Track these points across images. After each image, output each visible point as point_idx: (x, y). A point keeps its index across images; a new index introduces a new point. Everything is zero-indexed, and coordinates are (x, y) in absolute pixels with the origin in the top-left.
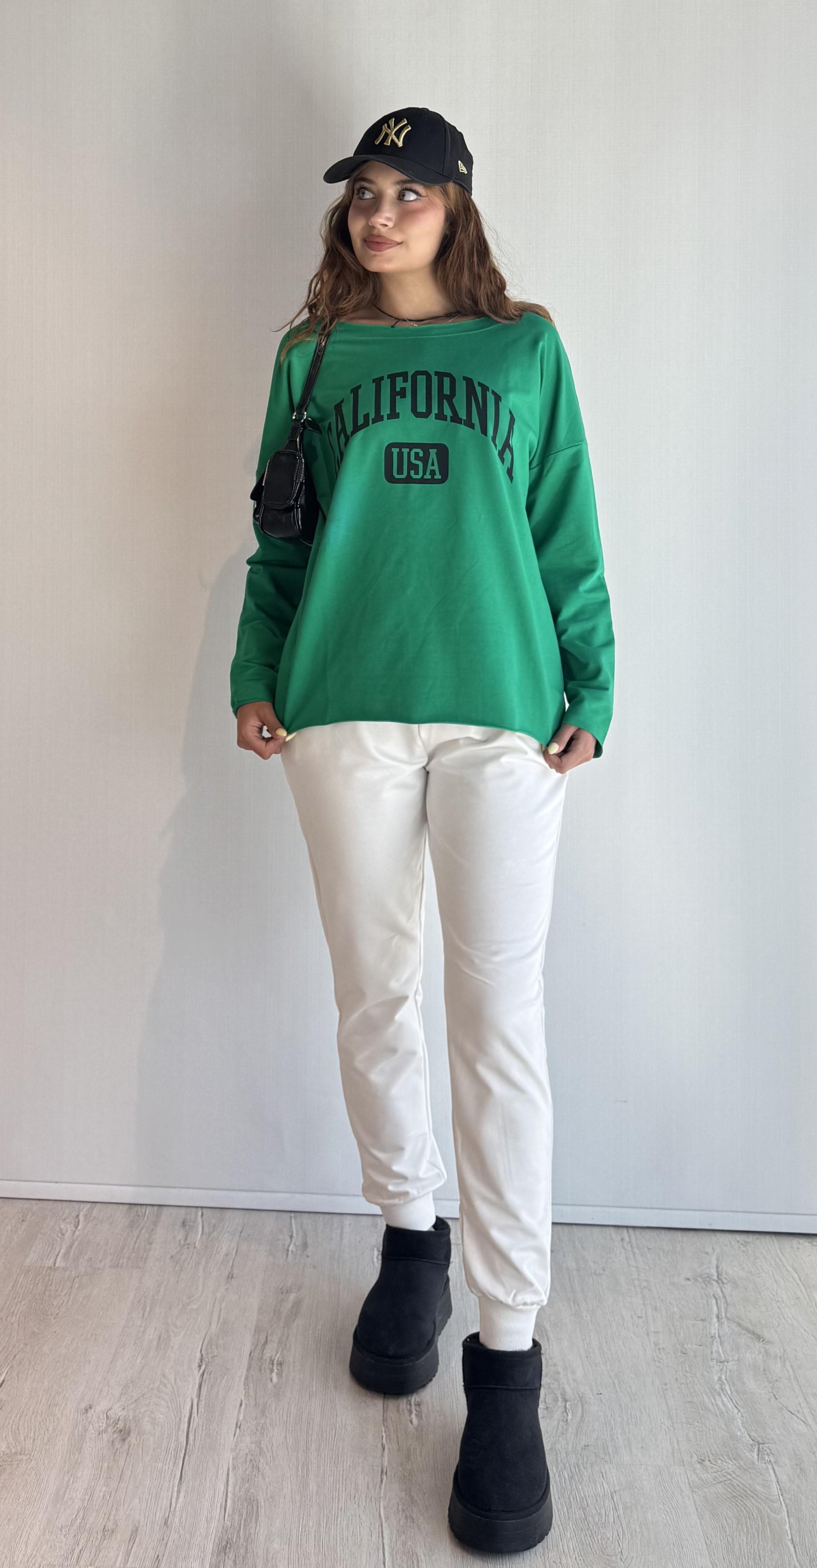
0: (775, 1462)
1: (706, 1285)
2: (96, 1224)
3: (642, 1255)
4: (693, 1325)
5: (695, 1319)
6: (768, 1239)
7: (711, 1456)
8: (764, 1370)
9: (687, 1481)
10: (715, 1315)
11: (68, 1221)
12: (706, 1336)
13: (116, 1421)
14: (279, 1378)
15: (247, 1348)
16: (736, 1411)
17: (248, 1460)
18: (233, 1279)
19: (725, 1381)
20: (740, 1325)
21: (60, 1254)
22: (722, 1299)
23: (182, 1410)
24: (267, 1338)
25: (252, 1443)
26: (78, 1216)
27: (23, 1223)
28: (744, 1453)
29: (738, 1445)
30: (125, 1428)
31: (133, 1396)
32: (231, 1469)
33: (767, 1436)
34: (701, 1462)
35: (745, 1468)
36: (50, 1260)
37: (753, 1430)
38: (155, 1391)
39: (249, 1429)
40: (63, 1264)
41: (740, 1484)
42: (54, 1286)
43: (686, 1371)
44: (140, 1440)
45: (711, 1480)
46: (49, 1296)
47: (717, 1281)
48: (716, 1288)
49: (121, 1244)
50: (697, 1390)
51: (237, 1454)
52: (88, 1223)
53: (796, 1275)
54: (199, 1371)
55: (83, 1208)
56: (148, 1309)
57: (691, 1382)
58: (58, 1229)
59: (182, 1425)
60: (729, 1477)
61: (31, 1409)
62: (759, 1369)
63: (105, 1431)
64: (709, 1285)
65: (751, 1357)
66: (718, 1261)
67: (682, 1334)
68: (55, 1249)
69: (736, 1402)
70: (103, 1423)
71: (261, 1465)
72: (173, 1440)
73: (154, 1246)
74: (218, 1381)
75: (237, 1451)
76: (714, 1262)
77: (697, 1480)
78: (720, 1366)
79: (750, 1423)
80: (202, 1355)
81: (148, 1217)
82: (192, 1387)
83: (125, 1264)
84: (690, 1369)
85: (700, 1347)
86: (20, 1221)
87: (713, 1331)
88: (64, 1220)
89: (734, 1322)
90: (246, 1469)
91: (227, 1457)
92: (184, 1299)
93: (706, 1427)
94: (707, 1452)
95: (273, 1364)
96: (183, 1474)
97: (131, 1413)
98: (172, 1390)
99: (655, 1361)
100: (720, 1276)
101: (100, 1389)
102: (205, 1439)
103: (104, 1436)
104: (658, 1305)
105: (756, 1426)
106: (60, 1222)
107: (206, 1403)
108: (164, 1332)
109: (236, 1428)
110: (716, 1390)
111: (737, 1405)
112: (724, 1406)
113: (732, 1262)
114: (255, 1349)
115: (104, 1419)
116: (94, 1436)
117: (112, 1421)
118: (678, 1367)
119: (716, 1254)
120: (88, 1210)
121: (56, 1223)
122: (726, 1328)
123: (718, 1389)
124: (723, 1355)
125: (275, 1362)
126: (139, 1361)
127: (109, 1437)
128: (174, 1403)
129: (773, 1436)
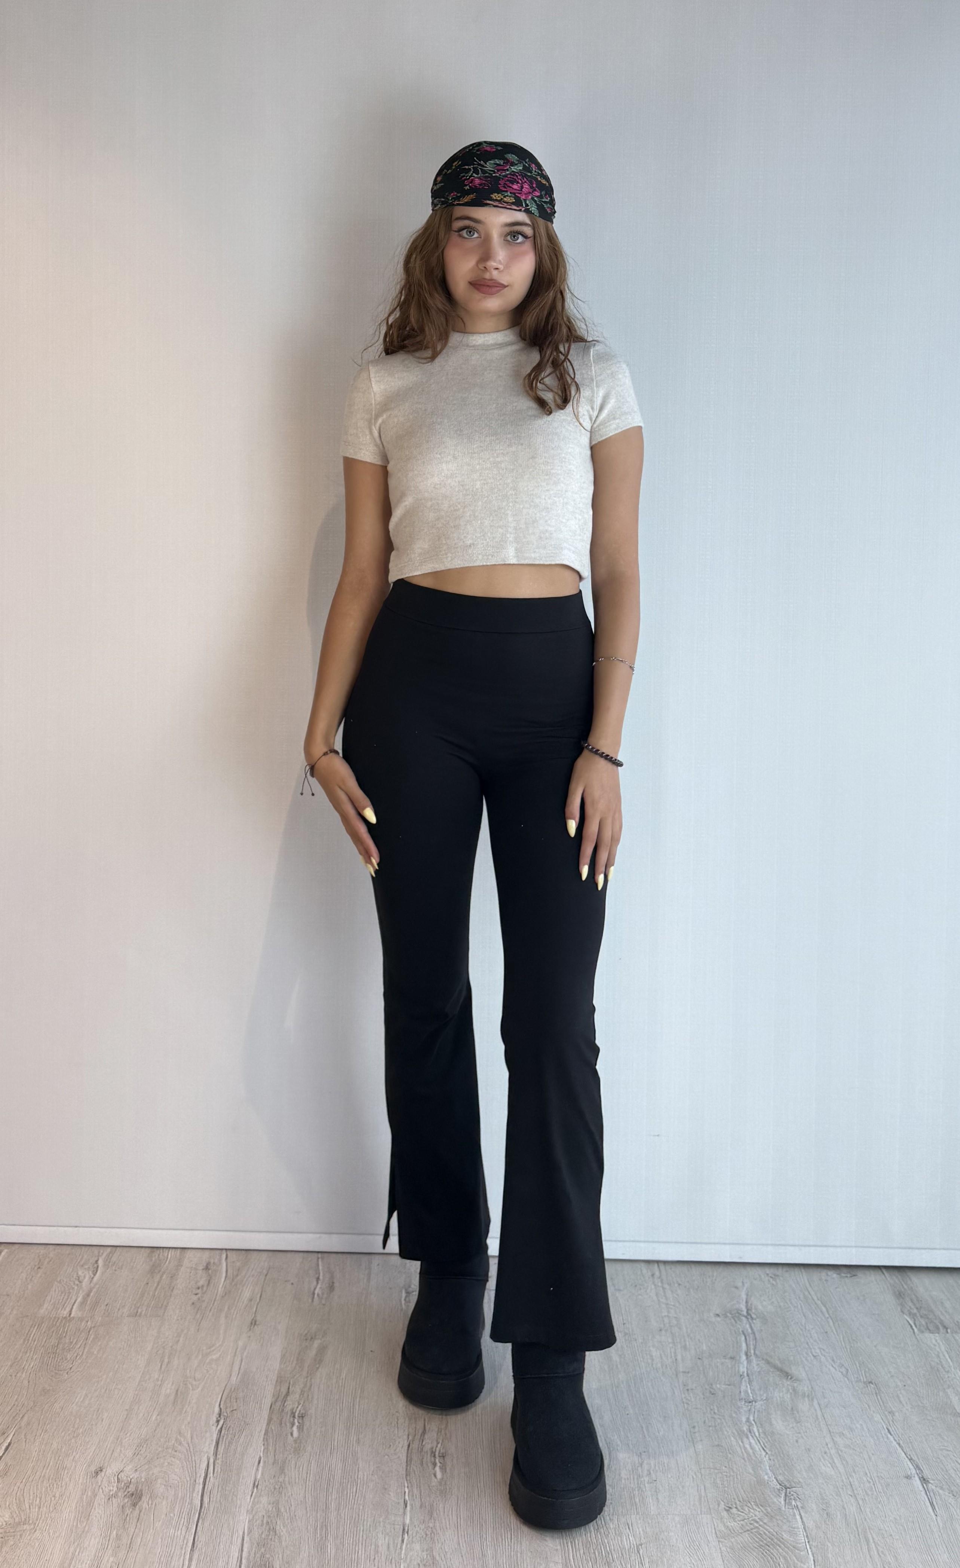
0: (802, 1507)
1: (735, 1320)
2: (115, 1270)
3: (672, 1292)
4: (722, 1364)
5: (724, 1357)
6: (797, 1272)
7: (738, 1502)
8: (792, 1409)
9: (714, 1531)
10: (743, 1352)
11: (87, 1267)
12: (735, 1375)
13: (128, 1485)
14: (299, 1433)
15: (268, 1401)
16: (765, 1453)
17: (265, 1522)
18: (256, 1327)
19: (753, 1422)
20: (768, 1362)
21: (77, 1303)
22: (751, 1336)
23: (197, 1470)
24: (289, 1388)
25: (270, 1504)
26: (97, 1262)
27: (39, 1270)
28: (772, 1499)
29: (766, 1491)
30: (137, 1490)
31: (147, 1456)
32: (246, 1531)
33: (795, 1480)
34: (728, 1509)
35: (773, 1514)
36: (65, 1309)
37: (780, 1474)
38: (170, 1451)
39: (267, 1489)
40: (80, 1314)
41: (767, 1532)
42: (68, 1337)
43: (715, 1413)
44: (152, 1504)
45: (738, 1529)
46: (63, 1349)
47: (746, 1317)
48: (745, 1324)
49: (140, 1291)
50: (726, 1433)
51: (253, 1516)
52: (108, 1269)
53: (824, 1309)
54: (217, 1426)
55: (103, 1253)
56: (166, 1360)
57: (718, 1424)
58: (75, 1276)
59: (197, 1486)
60: (756, 1525)
61: (38, 1473)
62: (787, 1409)
63: (115, 1496)
64: (738, 1322)
65: (780, 1397)
66: (747, 1295)
67: (711, 1373)
68: (71, 1297)
69: (764, 1444)
70: (113, 1487)
71: (278, 1528)
72: (187, 1504)
73: (175, 1292)
74: (236, 1437)
75: (254, 1512)
76: (744, 1297)
77: (723, 1529)
78: (748, 1406)
79: (778, 1466)
80: (221, 1409)
81: (169, 1263)
82: (209, 1445)
83: (143, 1312)
84: (718, 1411)
85: (729, 1387)
86: (36, 1268)
87: (742, 1370)
88: (82, 1266)
89: (763, 1359)
90: (262, 1533)
91: (243, 1520)
92: (204, 1348)
93: (733, 1472)
94: (734, 1499)
95: (294, 1417)
96: (196, 1540)
97: (143, 1475)
98: (188, 1448)
99: (683, 1402)
100: (750, 1312)
101: (112, 1449)
102: (220, 1501)
103: (114, 1501)
104: (688, 1343)
105: (783, 1469)
106: (79, 1268)
107: (222, 1461)
108: (181, 1384)
109: (254, 1488)
110: (743, 1433)
111: (765, 1446)
112: (752, 1448)
113: (761, 1296)
114: (276, 1401)
115: (114, 1482)
116: (103, 1501)
117: (123, 1484)
118: (706, 1409)
119: (745, 1289)
120: (108, 1255)
121: (73, 1269)
122: (755, 1365)
123: (746, 1431)
124: (751, 1395)
125: (297, 1414)
126: (154, 1418)
127: (119, 1501)
128: (189, 1461)
129: (801, 1480)
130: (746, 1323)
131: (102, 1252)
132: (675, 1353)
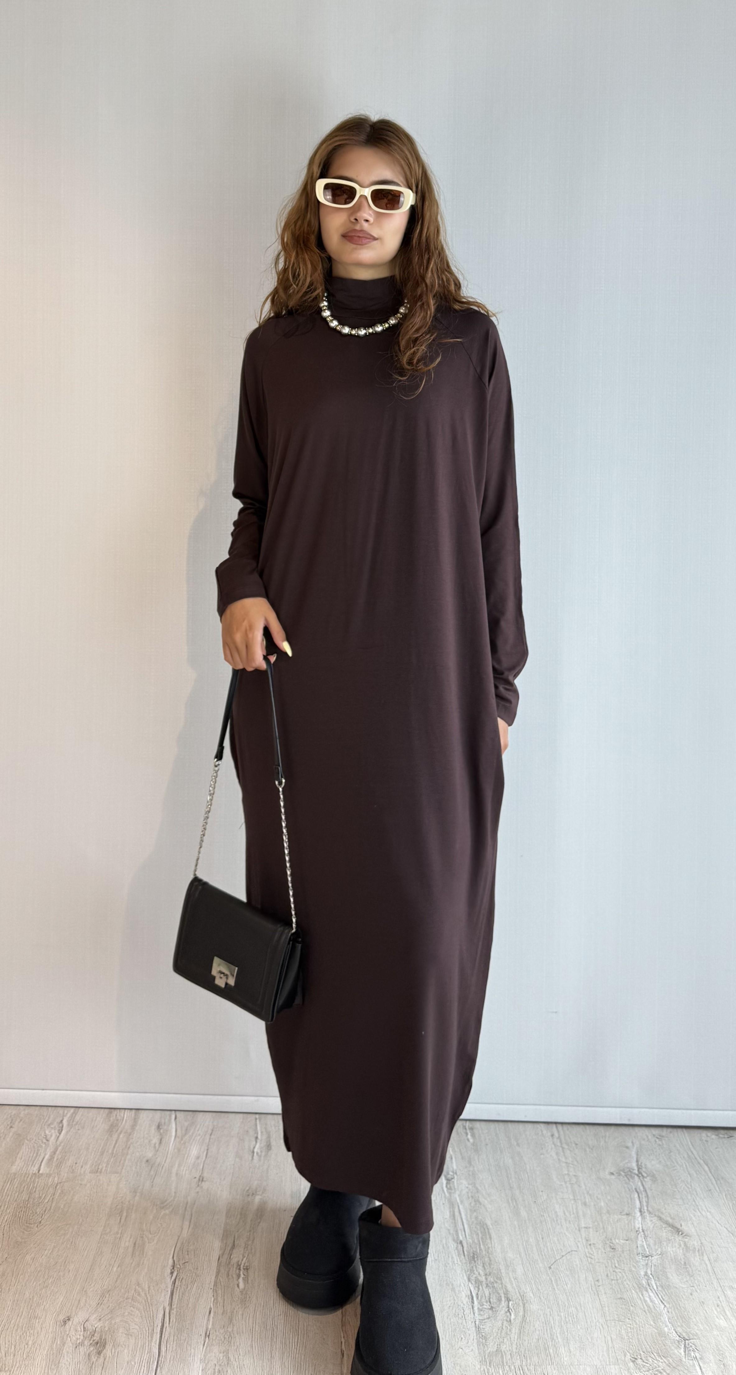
0: (701, 1359)
1: (628, 1180)
2: (78, 1130)
3: (570, 1151)
4: (619, 1220)
5: (620, 1213)
6: (679, 1132)
7: (642, 1353)
8: (685, 1263)
10: (638, 1209)
11: (52, 1126)
12: (631, 1230)
13: (93, 1333)
14: (245, 1285)
15: (216, 1252)
16: (663, 1306)
17: (217, 1371)
18: (203, 1183)
19: (651, 1276)
20: (660, 1219)
21: (45, 1159)
23: (155, 1318)
24: (234, 1241)
25: (220, 1353)
26: (62, 1121)
27: (11, 1129)
28: (672, 1350)
29: (667, 1342)
30: (101, 1339)
31: (109, 1306)
33: (692, 1332)
34: (634, 1360)
35: (674, 1364)
36: (34, 1166)
37: (679, 1326)
38: (130, 1301)
39: (217, 1338)
40: (47, 1171)
42: (37, 1192)
43: (615, 1266)
44: (115, 1352)
46: (33, 1203)
47: (637, 1175)
49: (101, 1148)
50: (627, 1286)
51: (206, 1365)
52: (71, 1128)
53: (706, 1168)
54: (171, 1278)
55: (67, 1114)
56: (125, 1214)
57: (619, 1278)
58: (43, 1135)
59: (155, 1334)
62: (681, 1263)
63: (82, 1344)
65: (673, 1251)
66: (637, 1155)
67: (610, 1229)
68: (40, 1155)
69: (662, 1297)
70: (80, 1335)
72: (146, 1351)
73: (131, 1150)
74: (189, 1288)
75: (206, 1362)
76: (634, 1156)
78: (645, 1260)
79: (676, 1318)
80: (174, 1261)
81: (126, 1121)
82: (165, 1295)
83: (104, 1169)
84: (619, 1265)
85: (627, 1242)
86: (8, 1127)
87: (637, 1226)
88: (49, 1125)
89: (655, 1215)
91: (197, 1369)
92: (158, 1203)
93: (636, 1324)
94: (639, 1350)
95: (240, 1269)
97: (106, 1324)
98: (146, 1299)
99: (587, 1257)
100: (640, 1170)
101: (78, 1299)
102: (176, 1350)
103: (81, 1349)
104: (587, 1200)
105: (681, 1321)
106: (46, 1127)
107: (177, 1312)
108: (139, 1238)
109: (206, 1338)
110: (643, 1286)
111: (664, 1300)
112: (652, 1301)
113: (649, 1156)
114: (223, 1254)
115: (81, 1331)
116: (71, 1348)
117: (89, 1333)
118: (608, 1263)
119: (635, 1148)
120: (72, 1115)
121: (41, 1128)
122: (648, 1221)
123: (645, 1284)
124: (647, 1250)
125: (242, 1266)
126: (115, 1269)
127: (85, 1350)
128: (147, 1312)
129: (697, 1331)
130: (638, 1181)
131: (66, 1112)
132: (577, 1209)
